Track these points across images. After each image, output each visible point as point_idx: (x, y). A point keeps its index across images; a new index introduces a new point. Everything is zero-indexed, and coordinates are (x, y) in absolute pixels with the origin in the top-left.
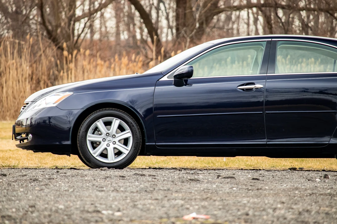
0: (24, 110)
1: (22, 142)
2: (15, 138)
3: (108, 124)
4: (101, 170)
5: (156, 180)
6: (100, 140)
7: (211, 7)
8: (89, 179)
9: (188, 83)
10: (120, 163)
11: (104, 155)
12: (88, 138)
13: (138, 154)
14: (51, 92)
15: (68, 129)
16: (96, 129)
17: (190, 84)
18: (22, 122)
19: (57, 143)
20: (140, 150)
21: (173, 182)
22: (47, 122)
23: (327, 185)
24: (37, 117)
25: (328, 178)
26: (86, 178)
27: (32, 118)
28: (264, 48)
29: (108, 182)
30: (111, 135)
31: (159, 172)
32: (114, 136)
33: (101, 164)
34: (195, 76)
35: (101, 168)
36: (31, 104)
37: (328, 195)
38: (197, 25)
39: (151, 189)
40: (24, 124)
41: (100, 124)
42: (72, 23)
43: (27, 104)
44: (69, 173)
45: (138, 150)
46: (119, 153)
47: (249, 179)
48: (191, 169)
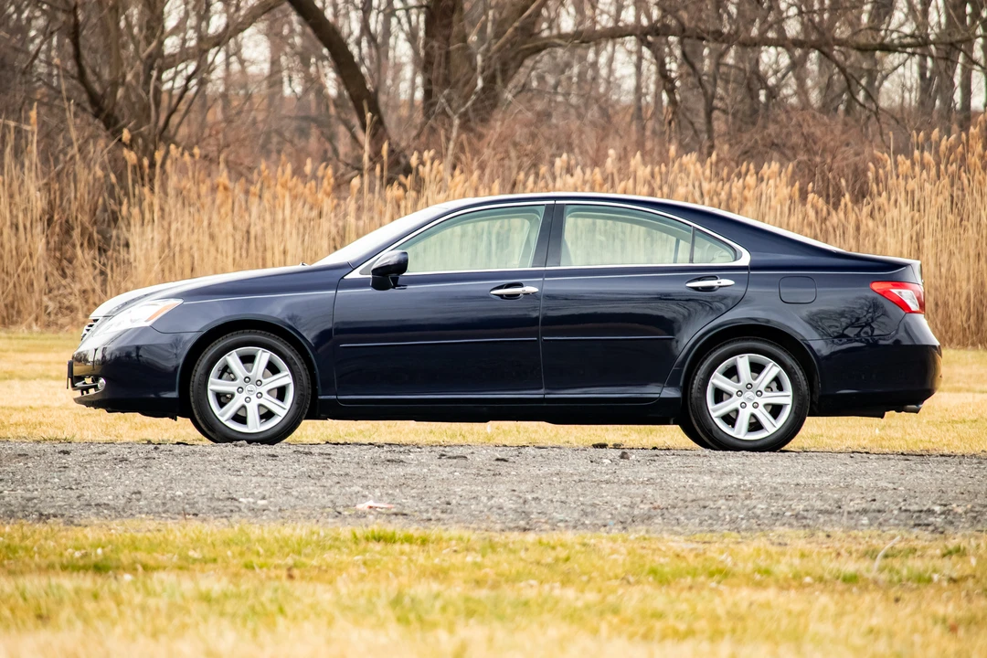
0: (90, 332)
1: (85, 392)
2: (73, 386)
3: (248, 360)
4: (236, 445)
5: (330, 461)
6: (234, 389)
8: (215, 458)
9: (399, 283)
10: (269, 433)
11: (240, 418)
12: (211, 387)
13: (304, 417)
15: (172, 369)
16: (226, 369)
17: (404, 285)
18: (85, 355)
19: (153, 396)
20: (307, 410)
21: (358, 463)
22: (134, 355)
24: (112, 347)
25: (628, 458)
26: (210, 458)
27: (104, 349)
28: (540, 219)
29: (248, 463)
30: (253, 380)
31: (342, 449)
32: (259, 383)
33: (234, 434)
34: (412, 271)
35: (235, 442)
36: (102, 322)
38: (480, 83)
39: (319, 474)
40: (91, 359)
41: (232, 359)
42: (155, 73)
43: (96, 321)
44: (178, 449)
45: (304, 409)
46: (268, 415)
47: (490, 460)
48: (400, 445)
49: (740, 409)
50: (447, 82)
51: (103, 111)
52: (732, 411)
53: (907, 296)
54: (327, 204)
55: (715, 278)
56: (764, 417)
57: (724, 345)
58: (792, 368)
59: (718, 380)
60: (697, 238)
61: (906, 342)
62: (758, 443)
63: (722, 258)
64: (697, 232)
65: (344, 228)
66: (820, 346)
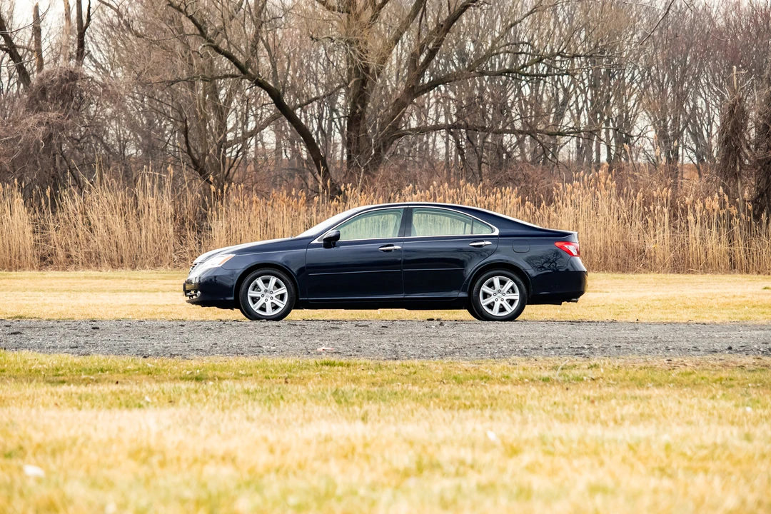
0: (193, 270)
1: (191, 298)
2: (186, 295)
3: (266, 282)
4: (261, 322)
5: (305, 328)
6: (260, 295)
7: (389, 129)
9: (336, 245)
10: (276, 316)
11: (263, 309)
12: (249, 295)
13: (292, 308)
14: (216, 254)
15: (231, 286)
16: (256, 287)
17: (338, 246)
18: (191, 281)
19: (222, 299)
20: (294, 305)
21: (318, 329)
22: (213, 280)
24: (203, 276)
26: (249, 328)
27: (200, 278)
28: (401, 214)
29: (267, 330)
30: (269, 291)
31: (309, 323)
32: (271, 292)
33: (260, 316)
34: (342, 239)
35: (260, 320)
36: (199, 265)
38: (373, 152)
39: (299, 334)
40: (193, 282)
41: (259, 282)
42: (223, 149)
43: (196, 264)
44: (234, 324)
46: (276, 307)
47: (379, 327)
48: (337, 321)
49: (495, 302)
50: (358, 152)
51: (198, 167)
52: (491, 303)
53: (572, 248)
54: (303, 209)
55: (483, 241)
56: (506, 305)
57: (487, 272)
58: (519, 282)
59: (485, 288)
60: (474, 223)
61: (572, 270)
62: (504, 318)
63: (486, 232)
64: (474, 220)
65: (311, 220)
66: (532, 272)
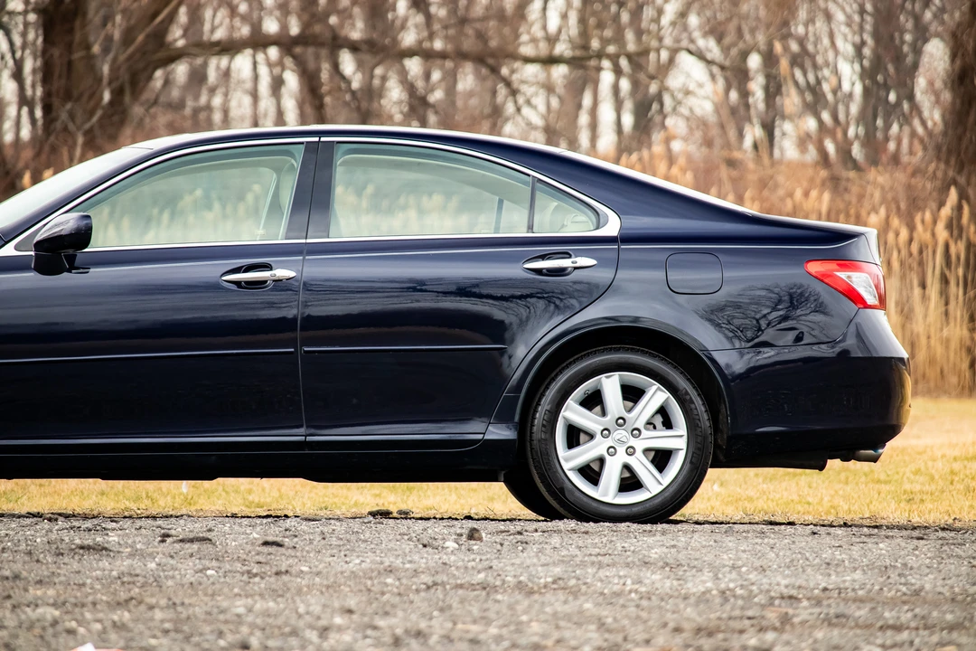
7: (145, 43)
9: (77, 264)
17: (85, 268)
23: (478, 560)
25: (480, 539)
28: (297, 165)
34: (102, 242)
37: (478, 587)
38: (107, 96)
47: (253, 544)
48: (85, 517)
49: (607, 457)
50: (68, 96)
52: (594, 461)
53: (861, 281)
55: (567, 255)
56: (644, 469)
57: (582, 358)
58: (687, 393)
59: (573, 412)
60: (538, 195)
61: (857, 353)
62: (635, 509)
63: (576, 224)
64: (538, 185)
66: (730, 357)
